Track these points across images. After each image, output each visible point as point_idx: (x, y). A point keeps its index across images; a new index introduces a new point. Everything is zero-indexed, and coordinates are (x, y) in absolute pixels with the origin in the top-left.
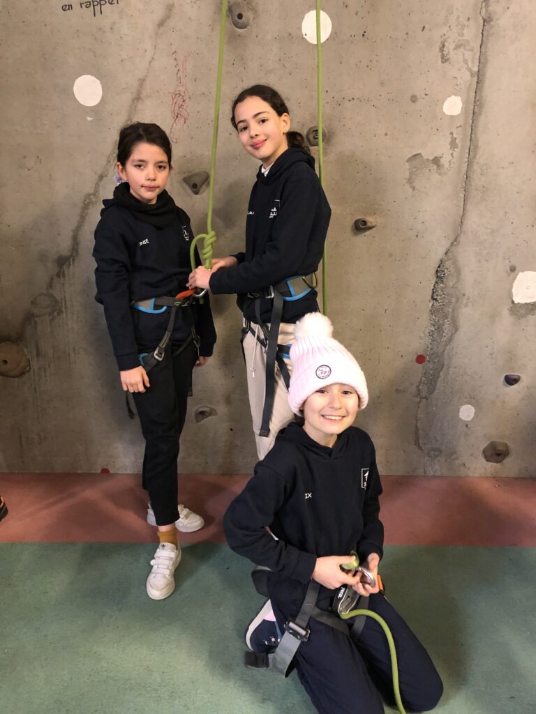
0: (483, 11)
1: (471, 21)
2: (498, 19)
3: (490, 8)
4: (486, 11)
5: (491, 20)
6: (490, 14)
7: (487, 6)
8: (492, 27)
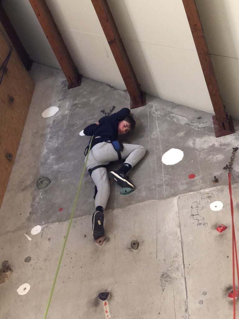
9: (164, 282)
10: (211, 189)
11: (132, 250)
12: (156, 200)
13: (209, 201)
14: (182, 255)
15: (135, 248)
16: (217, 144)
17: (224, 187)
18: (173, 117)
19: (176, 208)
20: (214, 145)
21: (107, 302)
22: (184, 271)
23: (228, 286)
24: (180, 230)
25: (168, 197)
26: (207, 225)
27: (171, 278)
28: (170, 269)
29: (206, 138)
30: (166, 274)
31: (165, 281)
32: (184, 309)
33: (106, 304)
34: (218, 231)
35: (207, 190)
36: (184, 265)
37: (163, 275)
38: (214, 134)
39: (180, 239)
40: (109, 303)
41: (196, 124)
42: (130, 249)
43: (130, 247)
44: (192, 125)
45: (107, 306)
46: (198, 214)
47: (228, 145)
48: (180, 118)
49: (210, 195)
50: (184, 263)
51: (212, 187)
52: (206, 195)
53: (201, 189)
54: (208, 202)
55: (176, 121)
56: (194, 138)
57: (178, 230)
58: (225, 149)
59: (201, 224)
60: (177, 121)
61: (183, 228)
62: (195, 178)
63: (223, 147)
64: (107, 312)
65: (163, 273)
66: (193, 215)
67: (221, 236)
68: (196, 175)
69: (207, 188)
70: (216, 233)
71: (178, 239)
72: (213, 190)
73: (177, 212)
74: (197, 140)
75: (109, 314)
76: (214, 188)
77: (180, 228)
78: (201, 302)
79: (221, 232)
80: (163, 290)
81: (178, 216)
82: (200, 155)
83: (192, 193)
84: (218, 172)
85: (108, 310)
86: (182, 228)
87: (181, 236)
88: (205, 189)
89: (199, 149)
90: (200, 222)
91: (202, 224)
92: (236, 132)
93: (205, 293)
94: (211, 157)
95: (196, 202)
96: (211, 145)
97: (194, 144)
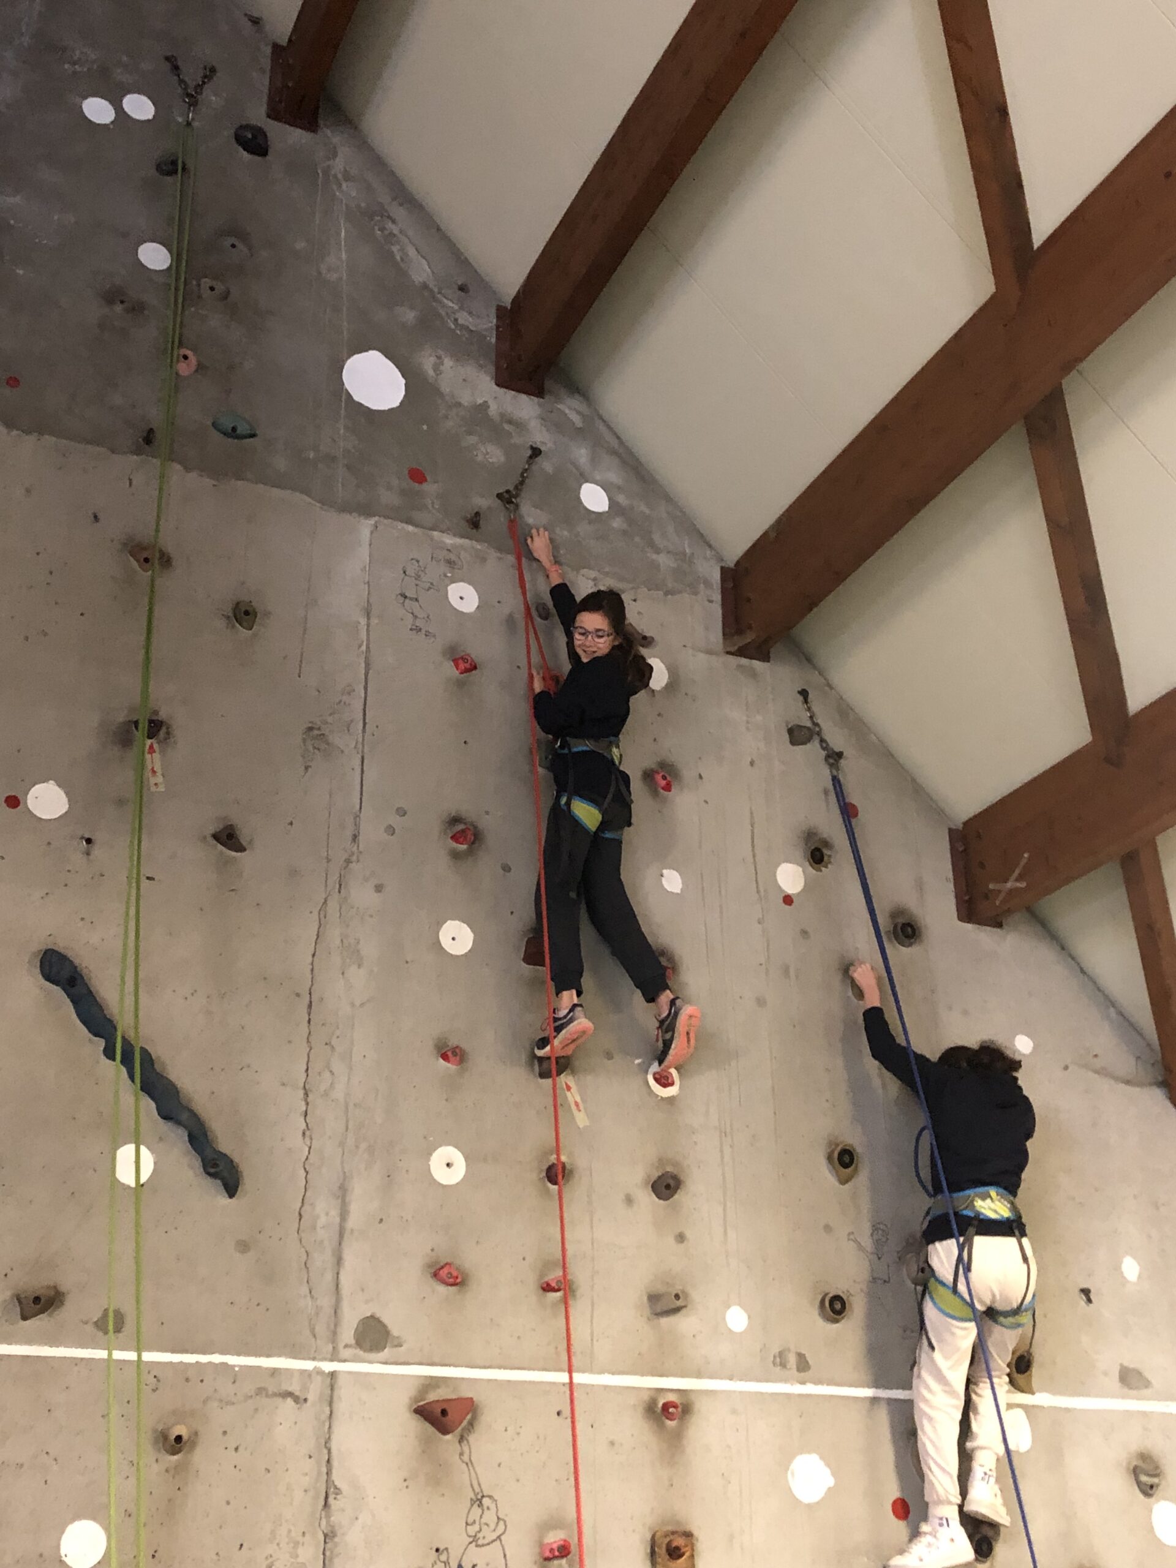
0: (324, 1522)
1: (307, 1535)
2: (343, 1534)
3: (332, 1519)
4: (328, 1522)
5: (334, 1535)
6: (333, 1527)
7: (328, 1517)
8: (336, 1545)
9: (311, 748)
10: (459, 541)
11: (233, 626)
12: (313, 502)
13: (449, 575)
14: (363, 695)
15: (245, 624)
16: (493, 410)
17: (489, 551)
18: (392, 234)
19: (363, 553)
20: (485, 406)
21: (156, 746)
22: (363, 740)
23: (453, 814)
24: (368, 625)
25: (345, 508)
26: (433, 639)
27: (328, 744)
28: (330, 719)
29: (470, 371)
30: (319, 729)
31: (315, 748)
32: (349, 833)
33: (152, 750)
34: (457, 669)
35: (449, 540)
36: (365, 724)
37: (311, 729)
38: (492, 369)
39: (364, 648)
40: (163, 752)
41: (451, 304)
42: (228, 617)
43: (231, 614)
44: (440, 302)
45: (156, 756)
46: (417, 600)
47: (520, 425)
48: (412, 252)
49: (453, 557)
50: (367, 717)
51: (462, 537)
52: (445, 552)
53: (433, 529)
54: (445, 576)
55: (398, 258)
56: (440, 352)
57: (363, 621)
58: (509, 434)
59: (420, 629)
60: (402, 260)
61: (376, 621)
62: (425, 487)
63: (506, 427)
64: (154, 772)
65: (310, 725)
66: (406, 597)
67: (460, 684)
68: (428, 478)
69: (448, 534)
70: (450, 670)
71: (360, 646)
72: (462, 546)
73: (365, 567)
74: (448, 362)
75: (159, 779)
76: (465, 542)
77: (369, 619)
78: (391, 830)
79: (461, 673)
80: (307, 768)
81: (368, 582)
82: (446, 417)
83: (410, 528)
84: (484, 502)
85: (157, 768)
86: (374, 621)
87: (368, 639)
88: (445, 535)
89: (447, 398)
90: (418, 623)
91: (423, 632)
92: (547, 397)
93: (401, 812)
94: (472, 440)
95: (418, 561)
96: (480, 401)
97: (436, 368)
